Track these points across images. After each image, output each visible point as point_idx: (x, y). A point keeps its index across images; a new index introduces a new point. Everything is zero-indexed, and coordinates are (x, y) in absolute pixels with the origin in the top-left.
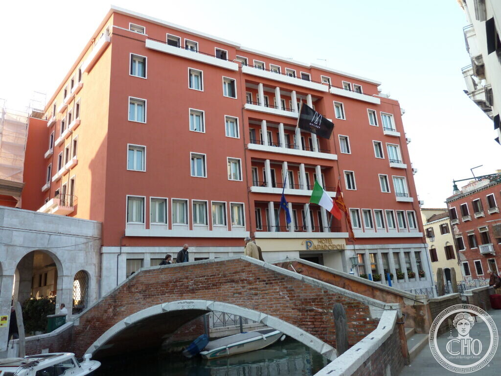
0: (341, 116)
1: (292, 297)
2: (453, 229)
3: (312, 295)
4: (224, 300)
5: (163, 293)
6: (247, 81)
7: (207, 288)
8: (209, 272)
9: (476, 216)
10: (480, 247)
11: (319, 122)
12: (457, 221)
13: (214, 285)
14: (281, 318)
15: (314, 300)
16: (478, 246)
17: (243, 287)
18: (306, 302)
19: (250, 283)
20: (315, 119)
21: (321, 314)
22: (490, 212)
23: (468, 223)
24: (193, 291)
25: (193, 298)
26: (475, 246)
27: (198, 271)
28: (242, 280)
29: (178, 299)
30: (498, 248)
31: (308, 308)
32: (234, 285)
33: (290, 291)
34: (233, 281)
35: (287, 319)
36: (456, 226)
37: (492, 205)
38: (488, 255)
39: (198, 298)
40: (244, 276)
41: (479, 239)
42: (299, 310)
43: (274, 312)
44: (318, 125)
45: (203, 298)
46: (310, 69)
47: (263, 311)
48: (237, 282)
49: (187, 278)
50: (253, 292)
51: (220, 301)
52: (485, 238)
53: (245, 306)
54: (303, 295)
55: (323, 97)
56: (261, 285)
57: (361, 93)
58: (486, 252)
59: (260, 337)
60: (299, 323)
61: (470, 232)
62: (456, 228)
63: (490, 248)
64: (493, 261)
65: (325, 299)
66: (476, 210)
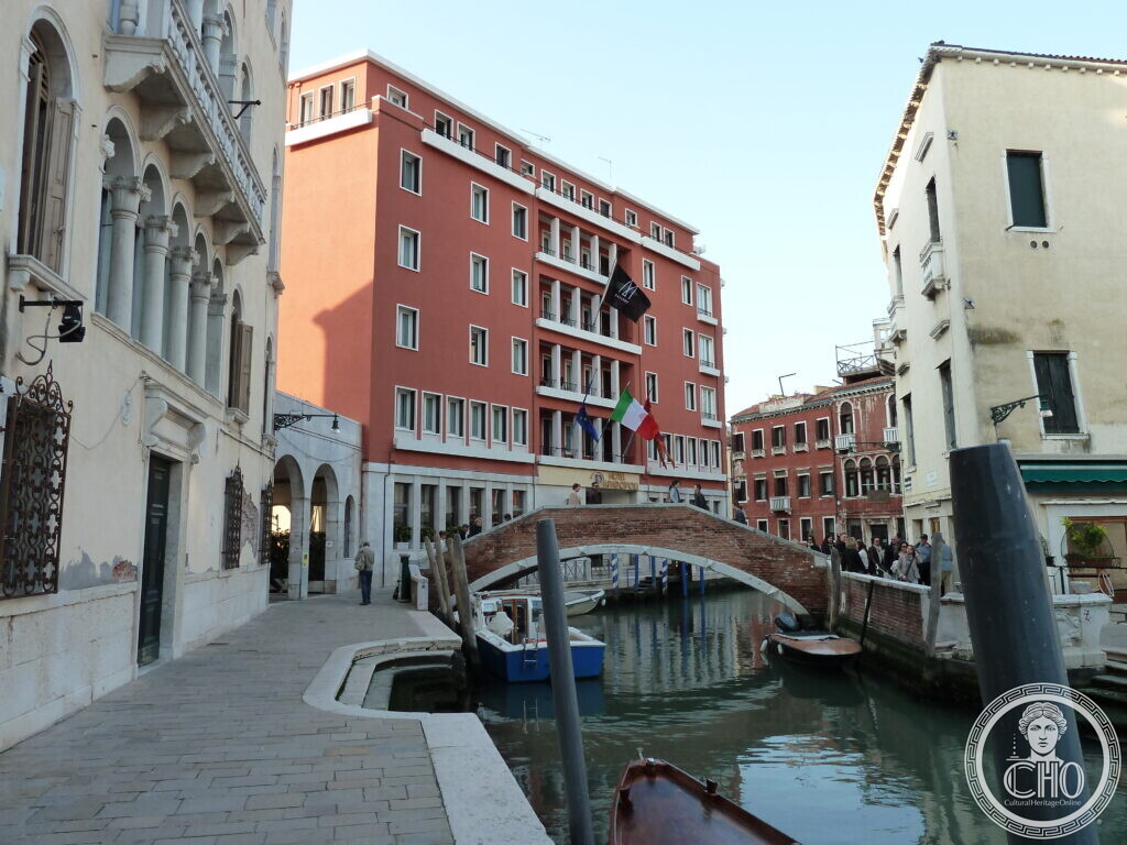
0: (649, 284)
1: (742, 546)
2: (733, 466)
3: (763, 545)
4: (663, 546)
5: (579, 535)
6: (540, 212)
7: (643, 533)
8: (646, 517)
9: (774, 452)
10: (771, 499)
11: (629, 294)
12: (744, 456)
13: (650, 530)
14: (730, 564)
15: (764, 549)
16: (767, 498)
17: (688, 534)
18: (756, 550)
19: (696, 531)
20: (626, 288)
21: (770, 561)
22: (795, 449)
23: (760, 460)
24: (623, 535)
25: (622, 542)
26: (764, 497)
27: (630, 515)
28: (687, 528)
29: (601, 543)
30: (797, 505)
31: (758, 556)
32: (676, 531)
33: (741, 541)
34: (676, 528)
35: (736, 565)
36: (739, 463)
37: (800, 439)
38: (780, 513)
39: (630, 543)
40: (690, 523)
41: (772, 488)
42: (749, 558)
43: (723, 559)
44: (626, 298)
45: (636, 543)
46: (613, 196)
47: (710, 557)
48: (681, 529)
49: (614, 521)
50: (700, 539)
51: (657, 546)
52: (781, 487)
53: (690, 553)
54: (754, 545)
55: (629, 250)
56: (710, 534)
57: (671, 246)
58: (778, 508)
59: (587, 598)
60: (748, 569)
61: (760, 475)
62: (739, 467)
63: (785, 503)
64: (786, 522)
65: (775, 549)
66: (775, 443)
